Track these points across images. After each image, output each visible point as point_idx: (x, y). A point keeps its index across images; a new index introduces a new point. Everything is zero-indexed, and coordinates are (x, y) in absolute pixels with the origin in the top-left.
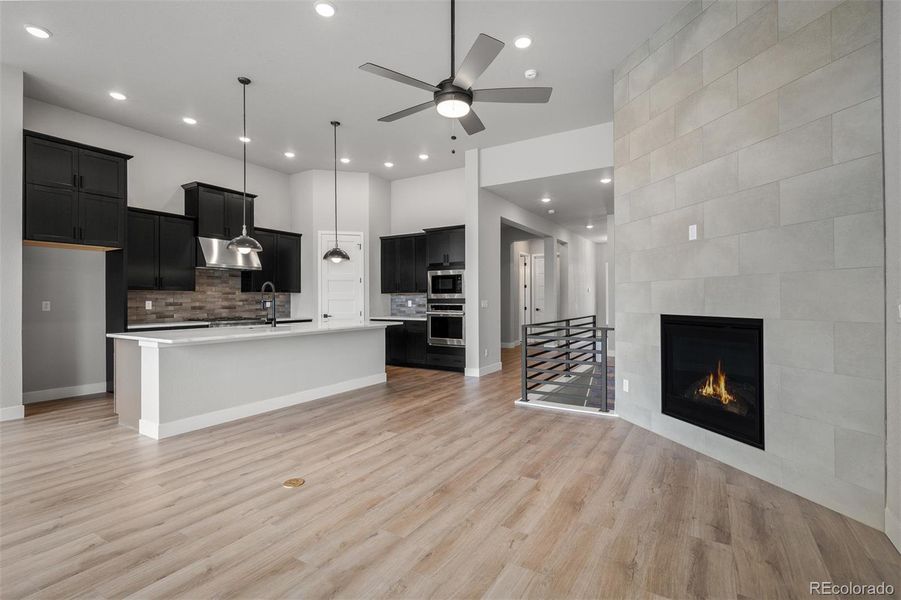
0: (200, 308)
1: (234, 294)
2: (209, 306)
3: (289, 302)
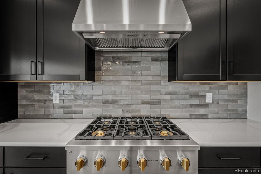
0: (114, 102)
1: (158, 84)
2: (125, 100)
3: (245, 95)
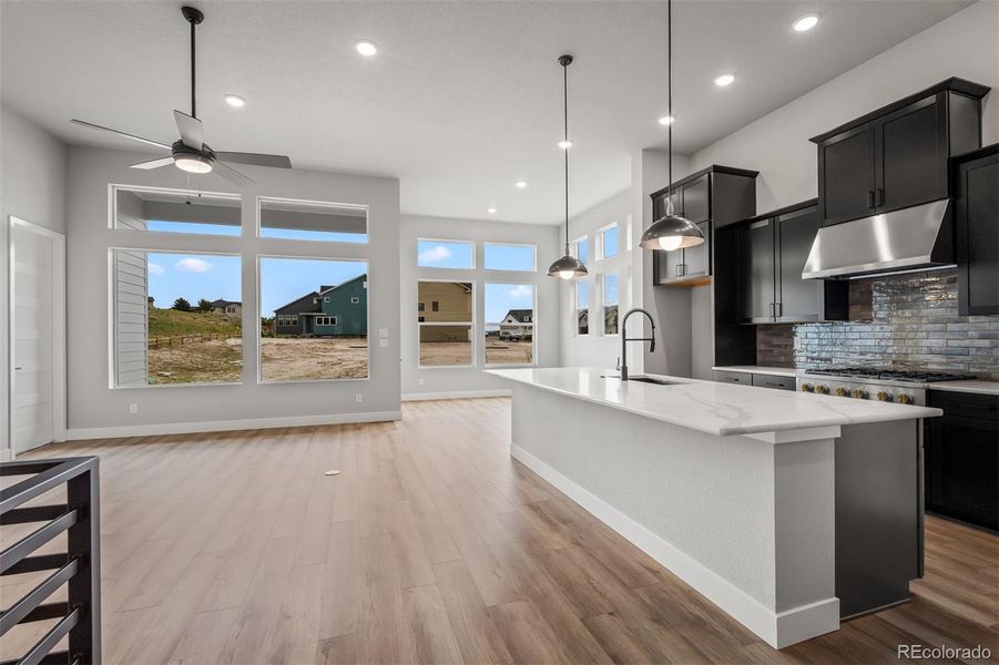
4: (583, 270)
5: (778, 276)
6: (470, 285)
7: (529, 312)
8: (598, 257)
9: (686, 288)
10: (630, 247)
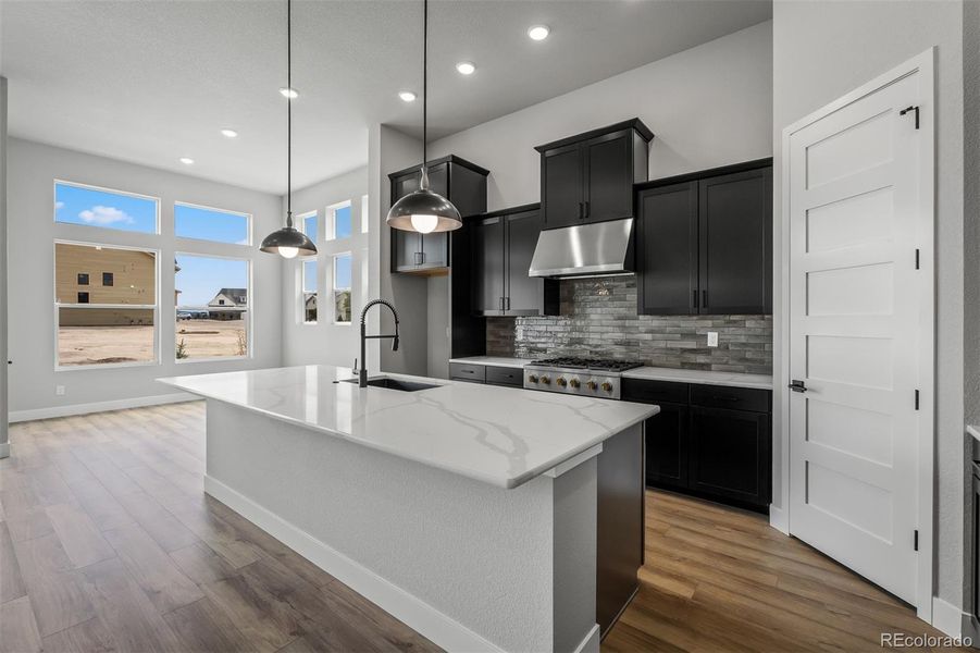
4: (311, 248)
5: (506, 271)
6: (151, 257)
7: (243, 292)
8: (330, 235)
9: (422, 277)
10: (365, 229)
